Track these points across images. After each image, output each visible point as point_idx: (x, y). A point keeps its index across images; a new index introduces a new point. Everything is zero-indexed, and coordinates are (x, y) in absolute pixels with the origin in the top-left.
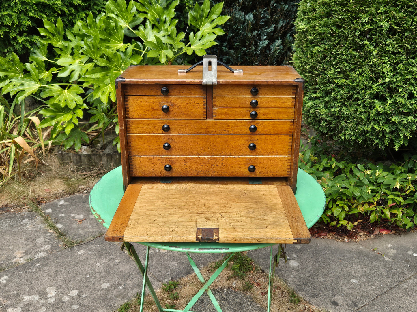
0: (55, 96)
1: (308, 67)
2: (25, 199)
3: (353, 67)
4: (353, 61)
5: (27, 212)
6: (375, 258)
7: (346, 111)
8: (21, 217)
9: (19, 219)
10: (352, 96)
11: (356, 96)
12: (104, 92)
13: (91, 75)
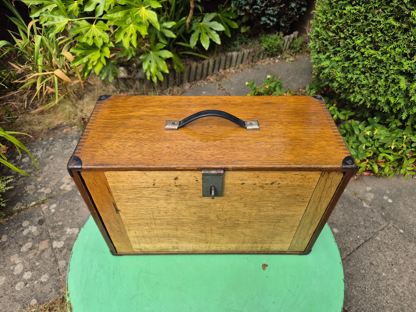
0: (83, 32)
1: (334, 27)
2: (74, 119)
3: (387, 39)
4: (389, 32)
5: (76, 133)
6: (355, 203)
7: (364, 80)
8: (71, 138)
9: (70, 140)
10: (375, 68)
11: (381, 70)
12: (126, 33)
13: (113, 14)
